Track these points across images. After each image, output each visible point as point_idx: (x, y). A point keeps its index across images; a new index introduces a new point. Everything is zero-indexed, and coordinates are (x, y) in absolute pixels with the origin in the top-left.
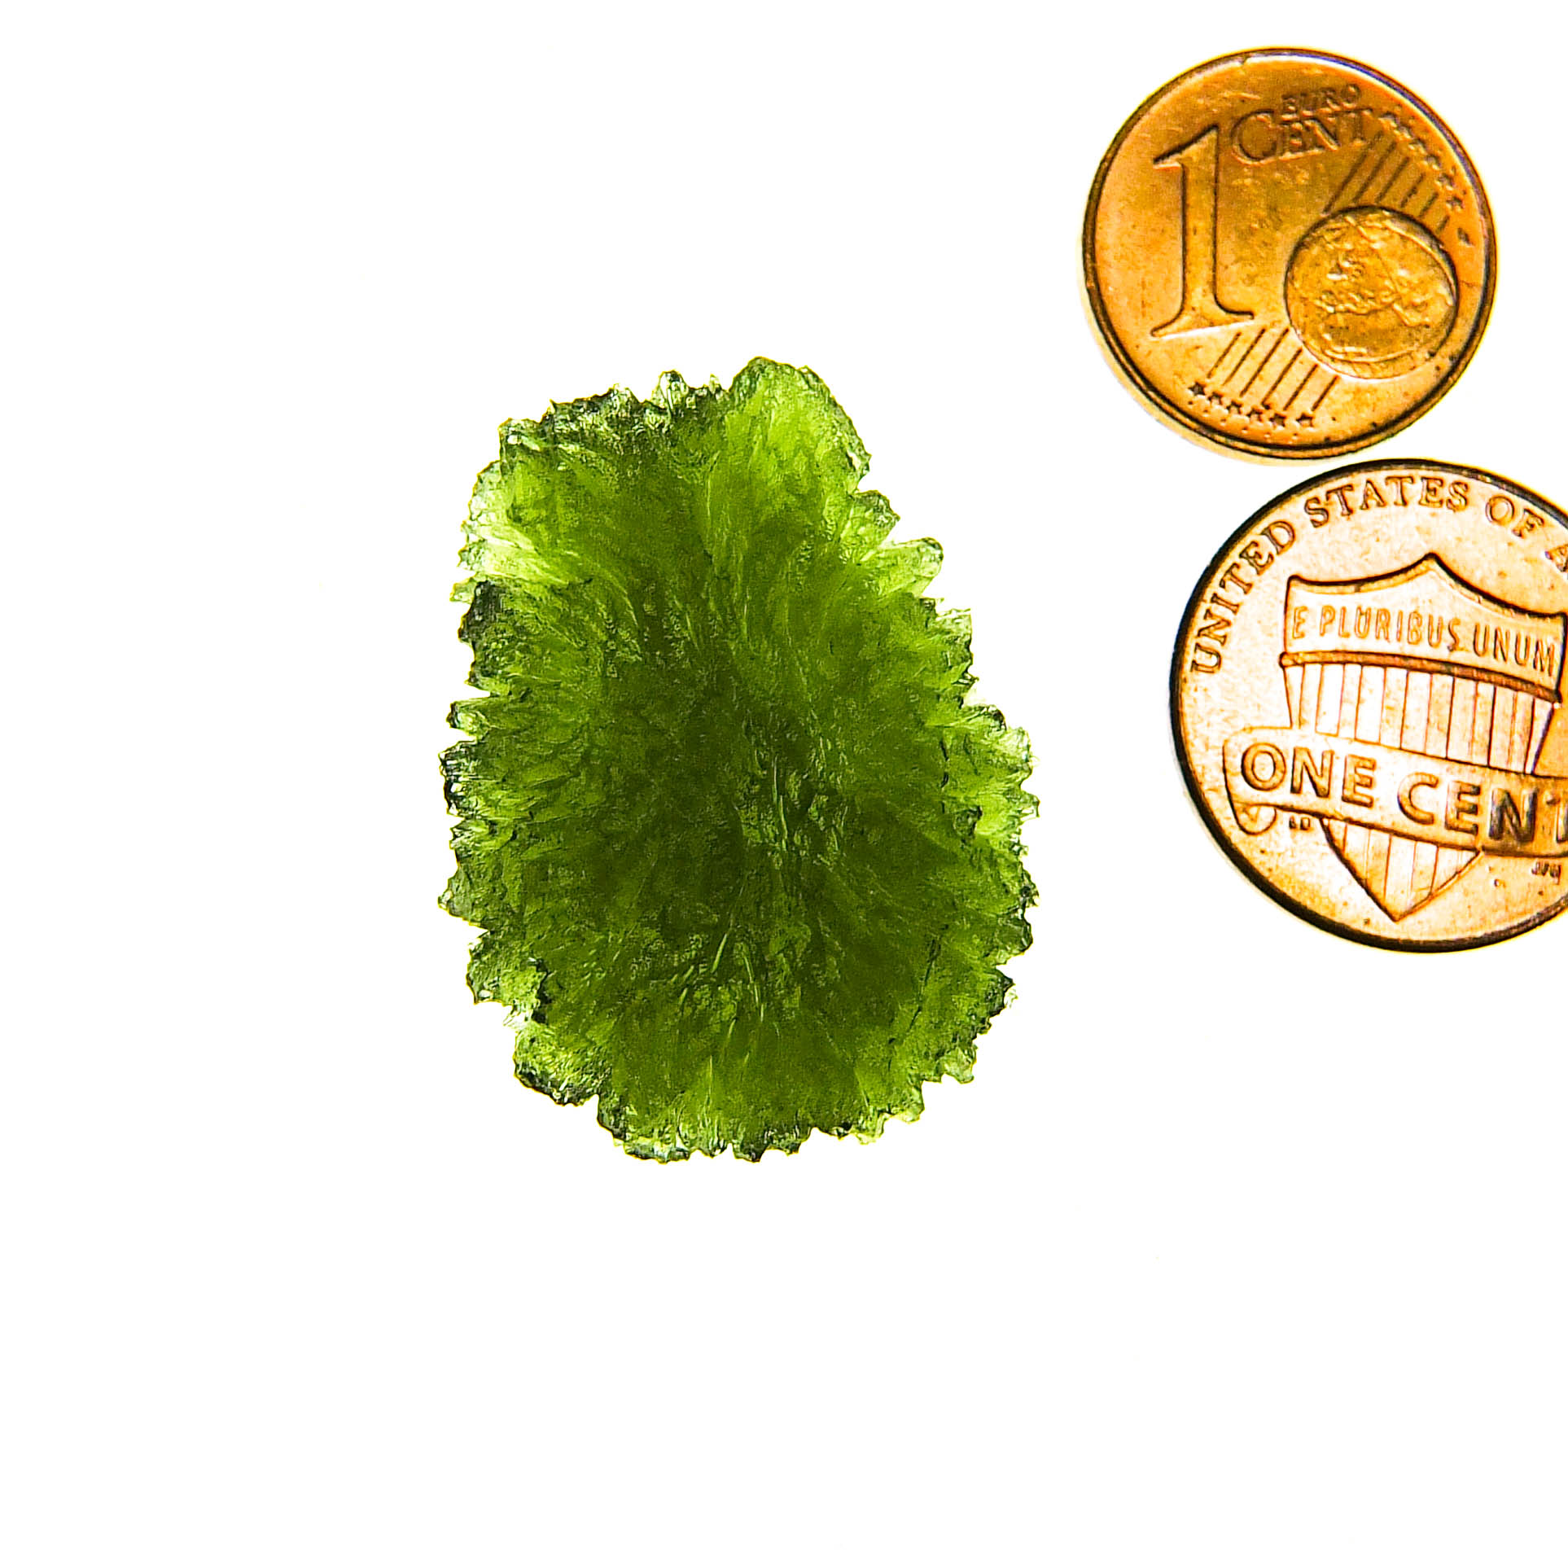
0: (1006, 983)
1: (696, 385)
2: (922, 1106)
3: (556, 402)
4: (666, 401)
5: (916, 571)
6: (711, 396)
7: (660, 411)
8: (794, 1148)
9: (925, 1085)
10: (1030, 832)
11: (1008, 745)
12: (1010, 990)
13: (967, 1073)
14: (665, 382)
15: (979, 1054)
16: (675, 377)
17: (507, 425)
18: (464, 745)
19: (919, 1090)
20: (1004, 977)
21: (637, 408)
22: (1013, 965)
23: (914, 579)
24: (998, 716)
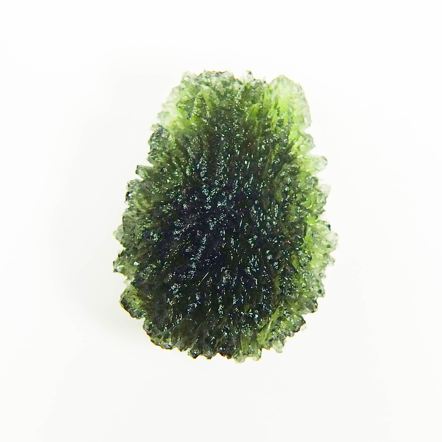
0: (303, 322)
1: (256, 78)
2: (260, 357)
3: (205, 70)
4: (244, 81)
5: (315, 166)
6: (261, 83)
7: (241, 83)
8: (210, 358)
9: (263, 349)
10: (329, 270)
11: (330, 237)
12: (304, 325)
13: (280, 350)
14: (246, 74)
15: (286, 344)
16: (250, 73)
17: (185, 73)
18: (137, 181)
19: (261, 350)
20: (303, 320)
21: (233, 80)
22: (307, 316)
23: (314, 169)
24: (329, 226)
